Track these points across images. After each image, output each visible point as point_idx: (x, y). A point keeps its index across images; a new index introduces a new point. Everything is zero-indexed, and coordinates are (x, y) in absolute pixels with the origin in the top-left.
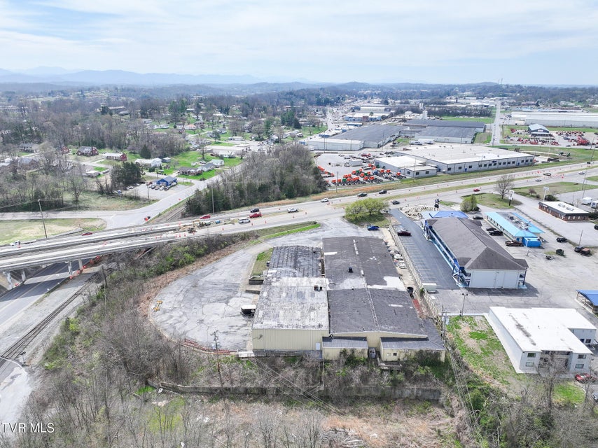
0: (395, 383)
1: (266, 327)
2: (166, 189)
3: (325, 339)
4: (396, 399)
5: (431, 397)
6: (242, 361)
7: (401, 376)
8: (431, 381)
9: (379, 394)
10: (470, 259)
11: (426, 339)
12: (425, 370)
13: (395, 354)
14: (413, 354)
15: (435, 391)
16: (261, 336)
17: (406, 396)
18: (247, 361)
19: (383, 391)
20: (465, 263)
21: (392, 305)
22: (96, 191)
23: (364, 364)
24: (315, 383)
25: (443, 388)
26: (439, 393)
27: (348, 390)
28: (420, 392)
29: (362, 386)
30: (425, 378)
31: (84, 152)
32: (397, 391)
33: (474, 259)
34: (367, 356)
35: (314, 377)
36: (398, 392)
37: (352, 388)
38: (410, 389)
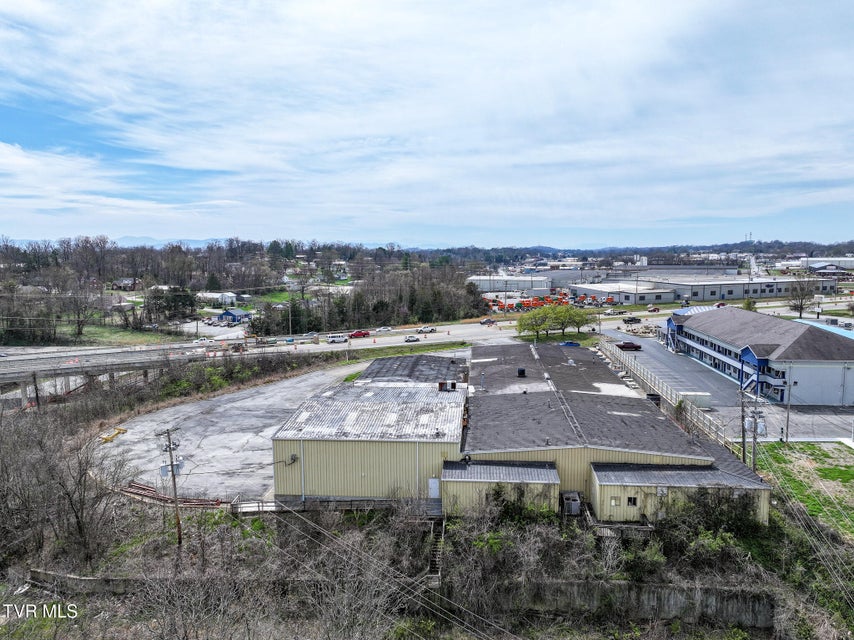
0: (638, 572)
1: (308, 437)
2: (229, 325)
3: (449, 465)
4: (645, 621)
5: (747, 619)
6: (242, 521)
7: (653, 554)
8: (740, 570)
9: (595, 605)
10: (778, 345)
11: (710, 468)
12: (718, 540)
13: (632, 501)
14: (682, 501)
15: (757, 598)
16: (294, 459)
17: (674, 613)
18: (254, 521)
19: (604, 595)
20: (769, 353)
21: (615, 413)
22: (117, 326)
23: (550, 523)
24: (415, 571)
25: (780, 591)
26: (772, 603)
27: (508, 590)
28: (712, 601)
29: (547, 580)
30: (724, 561)
31: (122, 285)
32: (644, 597)
33: (787, 345)
34: (557, 508)
35: (415, 553)
36: (648, 601)
37: (518, 586)
38: (682, 591)
